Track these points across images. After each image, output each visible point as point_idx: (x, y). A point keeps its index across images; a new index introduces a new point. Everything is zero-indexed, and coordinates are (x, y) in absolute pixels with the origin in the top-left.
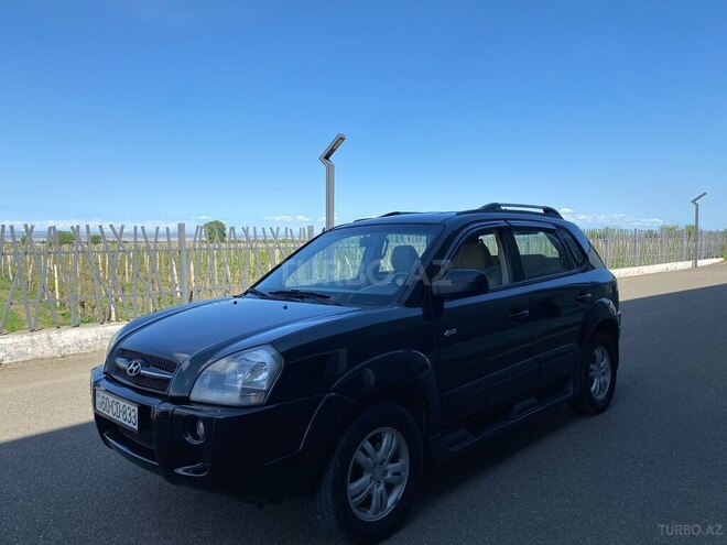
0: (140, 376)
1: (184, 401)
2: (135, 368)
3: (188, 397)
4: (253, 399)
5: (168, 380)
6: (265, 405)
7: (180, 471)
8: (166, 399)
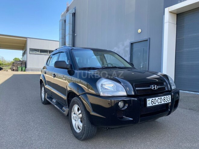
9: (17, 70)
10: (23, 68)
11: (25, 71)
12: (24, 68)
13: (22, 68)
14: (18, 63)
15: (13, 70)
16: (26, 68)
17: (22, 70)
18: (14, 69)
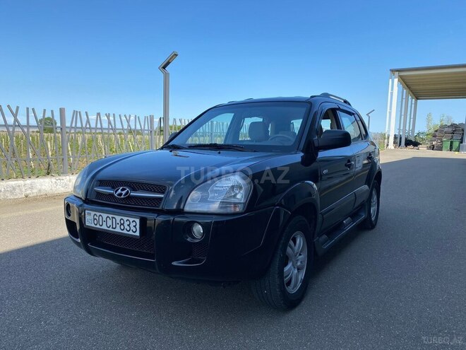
0: (130, 198)
1: (180, 212)
2: (124, 192)
3: (183, 210)
4: (231, 210)
5: (160, 199)
6: (244, 213)
7: (175, 263)
8: (160, 212)
9: (440, 149)
10: (454, 143)
11: (458, 150)
12: (456, 144)
13: (452, 143)
14: (446, 130)
15: (433, 148)
16: (462, 142)
17: (451, 149)
18: (433, 146)
